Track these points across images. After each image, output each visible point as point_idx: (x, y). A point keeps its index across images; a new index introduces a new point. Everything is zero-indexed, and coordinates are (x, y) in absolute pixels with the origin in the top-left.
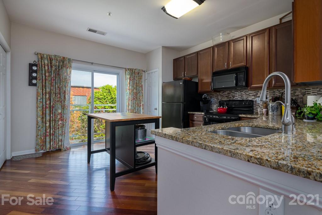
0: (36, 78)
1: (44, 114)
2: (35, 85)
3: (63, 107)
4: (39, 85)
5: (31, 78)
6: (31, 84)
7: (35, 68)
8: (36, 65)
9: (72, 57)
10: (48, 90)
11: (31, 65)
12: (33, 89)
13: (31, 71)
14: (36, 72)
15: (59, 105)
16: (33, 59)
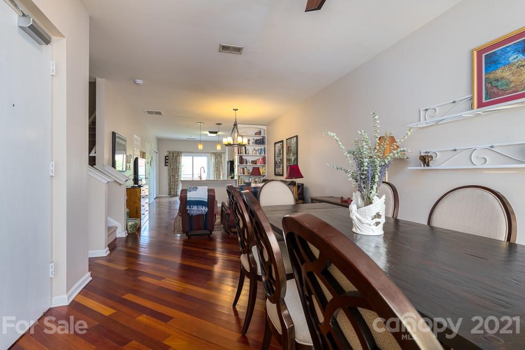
0: (167, 163)
1: (170, 179)
2: (167, 165)
3: (178, 176)
4: (169, 165)
5: (166, 162)
6: (166, 165)
7: (167, 158)
8: (167, 157)
9: (182, 151)
10: (172, 168)
11: (166, 157)
12: (167, 167)
13: (166, 159)
14: (167, 159)
15: (176, 175)
16: (166, 154)
